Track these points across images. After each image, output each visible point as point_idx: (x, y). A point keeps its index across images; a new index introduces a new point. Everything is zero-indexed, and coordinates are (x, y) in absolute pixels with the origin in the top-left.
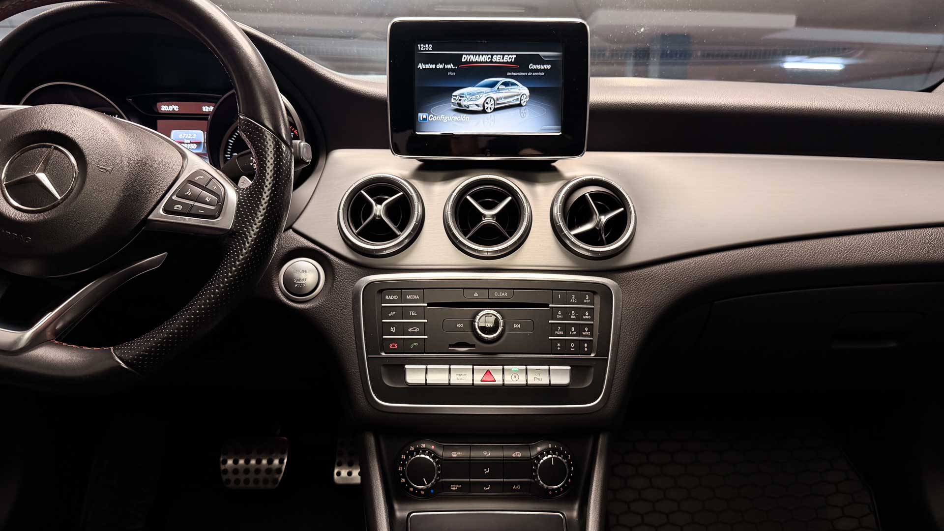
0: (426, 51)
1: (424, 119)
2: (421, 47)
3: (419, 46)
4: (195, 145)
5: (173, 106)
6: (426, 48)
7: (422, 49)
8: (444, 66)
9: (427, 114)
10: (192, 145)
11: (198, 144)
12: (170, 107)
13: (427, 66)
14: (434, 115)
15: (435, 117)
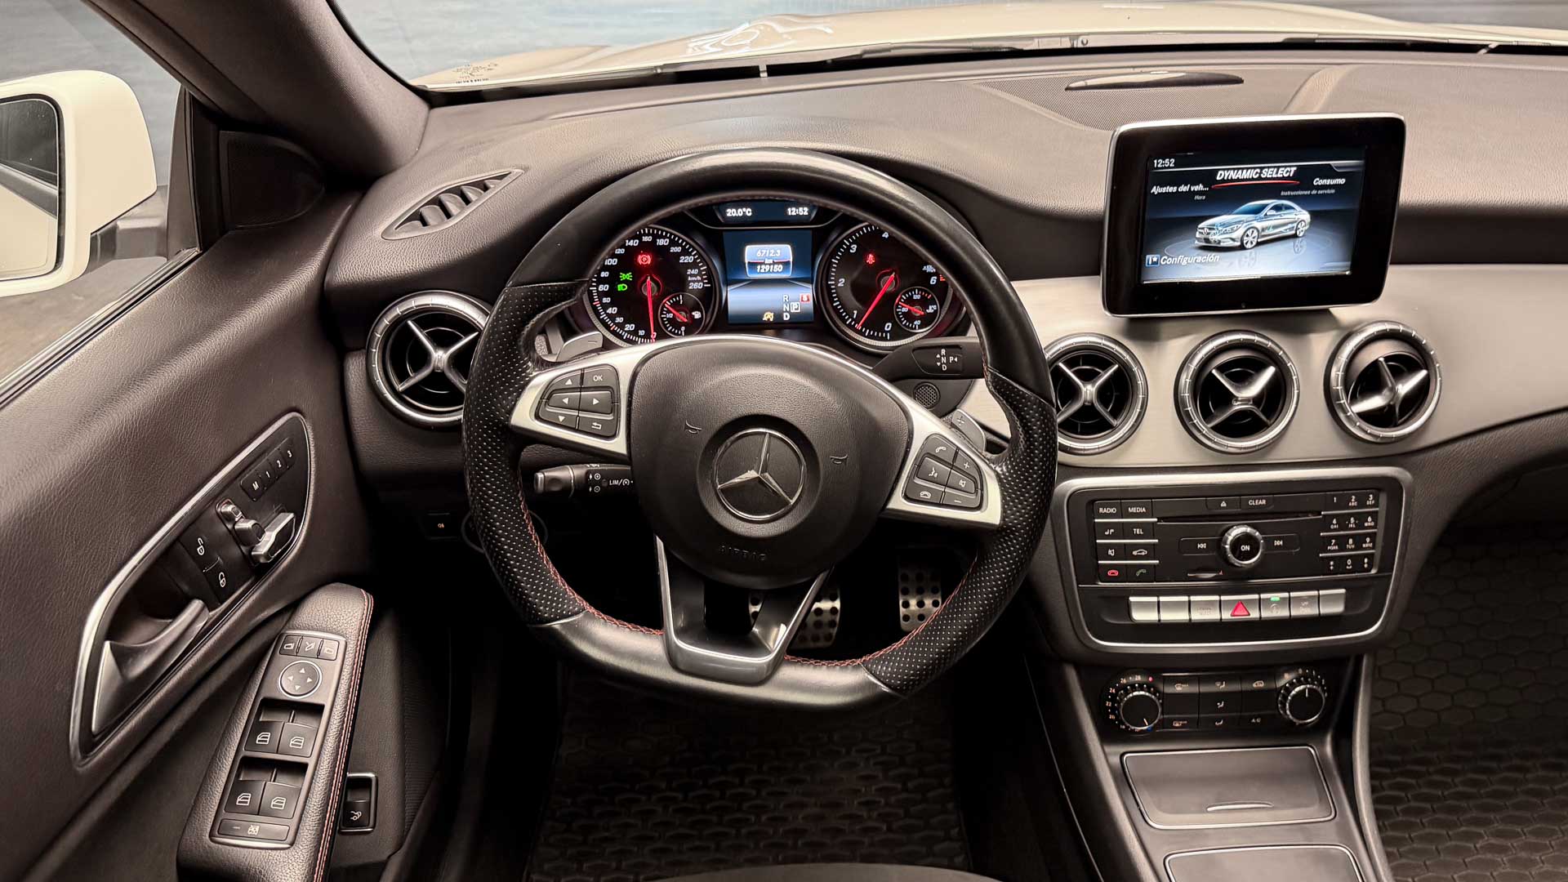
0: (1165, 168)
1: (1153, 263)
2: (1158, 163)
3: (1155, 161)
4: (781, 266)
5: (744, 209)
6: (1166, 164)
7: (1159, 166)
8: (1190, 188)
9: (1159, 256)
10: (776, 266)
11: (786, 264)
12: (740, 210)
13: (1164, 190)
14: (1169, 257)
15: (1170, 259)
